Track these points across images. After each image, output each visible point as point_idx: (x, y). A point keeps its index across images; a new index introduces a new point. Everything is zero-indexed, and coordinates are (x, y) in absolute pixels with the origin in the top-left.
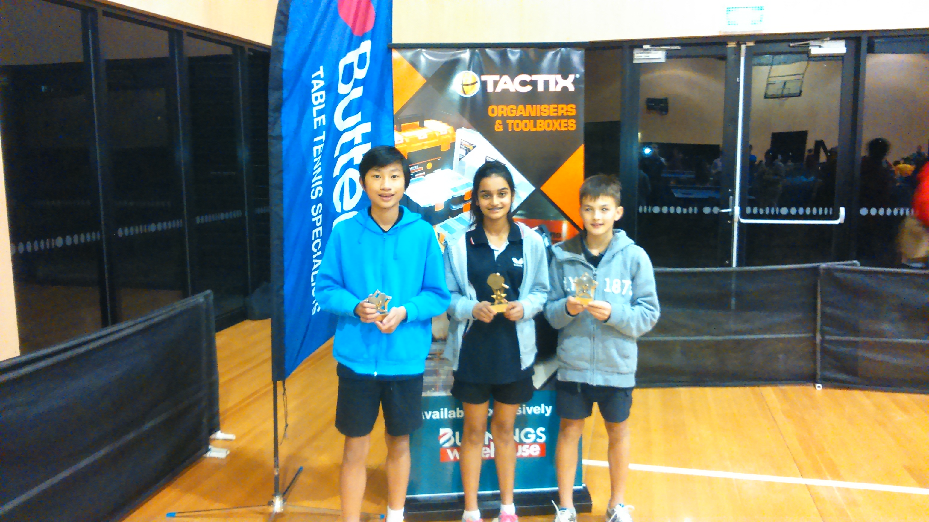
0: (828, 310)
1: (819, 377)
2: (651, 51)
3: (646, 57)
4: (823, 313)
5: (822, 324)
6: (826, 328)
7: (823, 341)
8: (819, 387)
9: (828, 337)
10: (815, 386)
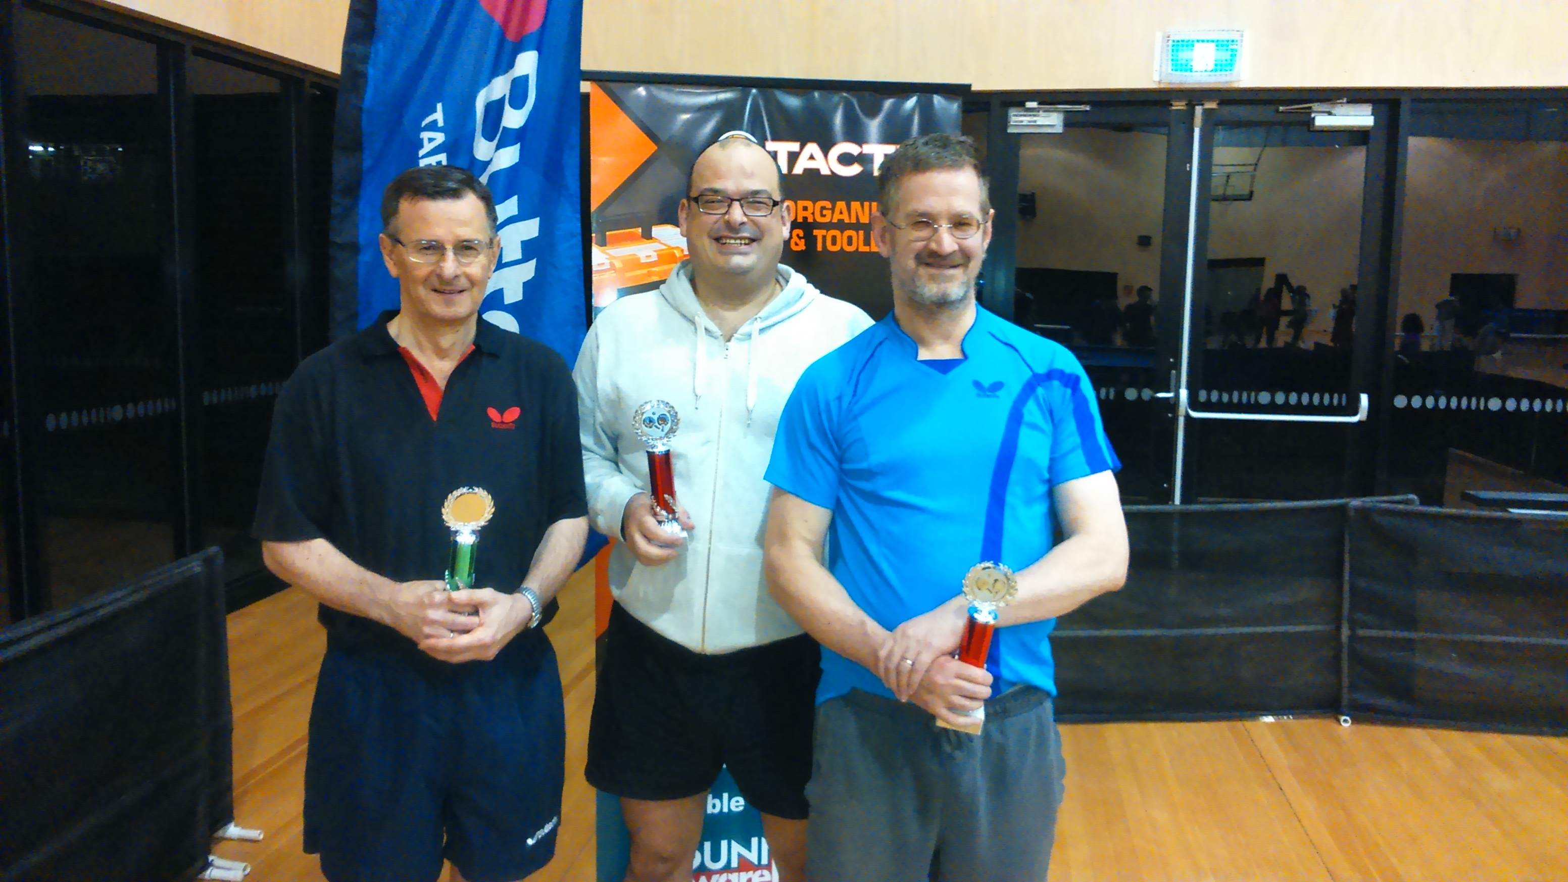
0: (1362, 583)
1: (1345, 702)
2: (1039, 112)
3: (1030, 122)
4: (1352, 588)
5: (1352, 608)
6: (1358, 616)
7: (1353, 638)
8: (1346, 722)
9: (1361, 632)
10: (1338, 721)
